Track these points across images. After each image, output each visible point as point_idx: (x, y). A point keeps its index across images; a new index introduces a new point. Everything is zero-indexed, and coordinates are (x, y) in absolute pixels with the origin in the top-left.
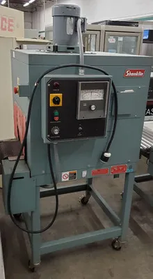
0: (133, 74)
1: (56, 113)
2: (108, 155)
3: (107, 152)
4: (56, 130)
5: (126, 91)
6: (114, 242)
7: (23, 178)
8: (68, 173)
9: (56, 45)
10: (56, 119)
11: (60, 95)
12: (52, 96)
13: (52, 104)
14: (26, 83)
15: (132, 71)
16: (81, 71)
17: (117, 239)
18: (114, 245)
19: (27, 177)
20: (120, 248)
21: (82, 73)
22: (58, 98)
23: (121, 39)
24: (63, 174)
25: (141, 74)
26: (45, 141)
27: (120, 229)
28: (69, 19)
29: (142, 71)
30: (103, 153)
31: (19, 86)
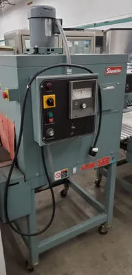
0: (112, 72)
1: (51, 115)
2: (95, 150)
3: (94, 147)
4: (52, 132)
5: (108, 88)
6: (100, 228)
7: (18, 183)
8: (60, 172)
9: (36, 47)
10: (51, 120)
11: (53, 96)
12: (46, 97)
13: (46, 106)
14: (15, 86)
15: (112, 69)
16: (69, 71)
17: (103, 224)
18: (101, 230)
19: (22, 182)
20: (107, 232)
21: (70, 73)
22: (51, 99)
23: (76, 43)
24: (56, 173)
25: (119, 71)
26: (41, 143)
27: (106, 215)
28: (46, 20)
29: (120, 68)
30: (91, 148)
31: (9, 90)
